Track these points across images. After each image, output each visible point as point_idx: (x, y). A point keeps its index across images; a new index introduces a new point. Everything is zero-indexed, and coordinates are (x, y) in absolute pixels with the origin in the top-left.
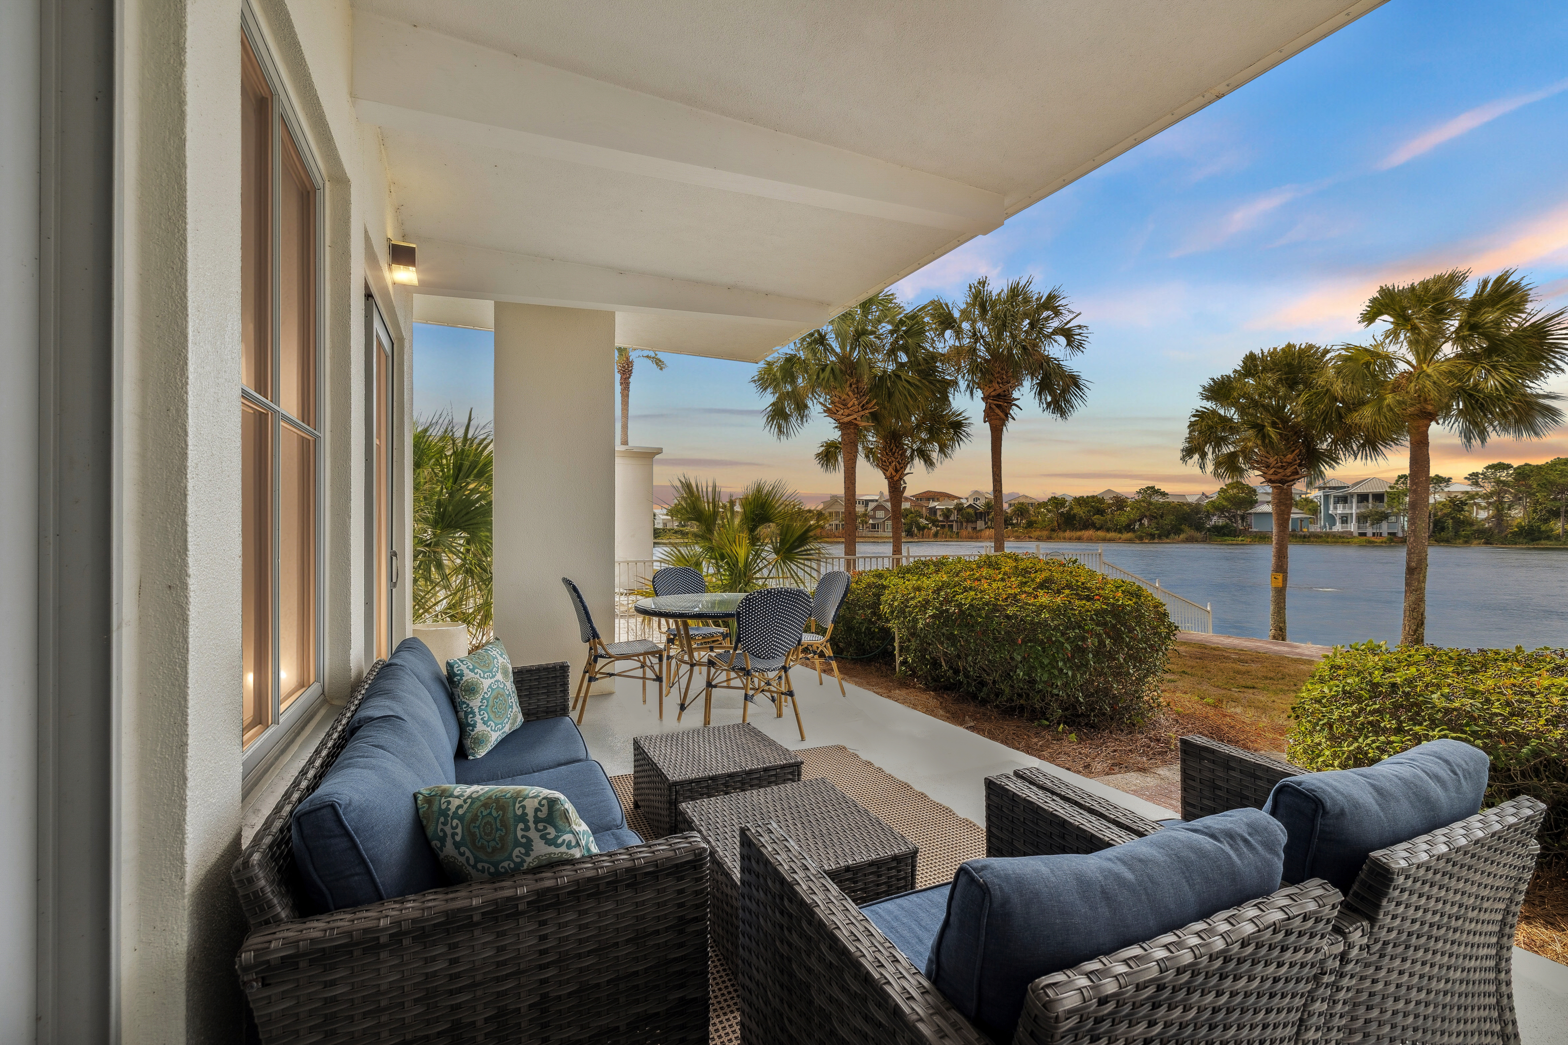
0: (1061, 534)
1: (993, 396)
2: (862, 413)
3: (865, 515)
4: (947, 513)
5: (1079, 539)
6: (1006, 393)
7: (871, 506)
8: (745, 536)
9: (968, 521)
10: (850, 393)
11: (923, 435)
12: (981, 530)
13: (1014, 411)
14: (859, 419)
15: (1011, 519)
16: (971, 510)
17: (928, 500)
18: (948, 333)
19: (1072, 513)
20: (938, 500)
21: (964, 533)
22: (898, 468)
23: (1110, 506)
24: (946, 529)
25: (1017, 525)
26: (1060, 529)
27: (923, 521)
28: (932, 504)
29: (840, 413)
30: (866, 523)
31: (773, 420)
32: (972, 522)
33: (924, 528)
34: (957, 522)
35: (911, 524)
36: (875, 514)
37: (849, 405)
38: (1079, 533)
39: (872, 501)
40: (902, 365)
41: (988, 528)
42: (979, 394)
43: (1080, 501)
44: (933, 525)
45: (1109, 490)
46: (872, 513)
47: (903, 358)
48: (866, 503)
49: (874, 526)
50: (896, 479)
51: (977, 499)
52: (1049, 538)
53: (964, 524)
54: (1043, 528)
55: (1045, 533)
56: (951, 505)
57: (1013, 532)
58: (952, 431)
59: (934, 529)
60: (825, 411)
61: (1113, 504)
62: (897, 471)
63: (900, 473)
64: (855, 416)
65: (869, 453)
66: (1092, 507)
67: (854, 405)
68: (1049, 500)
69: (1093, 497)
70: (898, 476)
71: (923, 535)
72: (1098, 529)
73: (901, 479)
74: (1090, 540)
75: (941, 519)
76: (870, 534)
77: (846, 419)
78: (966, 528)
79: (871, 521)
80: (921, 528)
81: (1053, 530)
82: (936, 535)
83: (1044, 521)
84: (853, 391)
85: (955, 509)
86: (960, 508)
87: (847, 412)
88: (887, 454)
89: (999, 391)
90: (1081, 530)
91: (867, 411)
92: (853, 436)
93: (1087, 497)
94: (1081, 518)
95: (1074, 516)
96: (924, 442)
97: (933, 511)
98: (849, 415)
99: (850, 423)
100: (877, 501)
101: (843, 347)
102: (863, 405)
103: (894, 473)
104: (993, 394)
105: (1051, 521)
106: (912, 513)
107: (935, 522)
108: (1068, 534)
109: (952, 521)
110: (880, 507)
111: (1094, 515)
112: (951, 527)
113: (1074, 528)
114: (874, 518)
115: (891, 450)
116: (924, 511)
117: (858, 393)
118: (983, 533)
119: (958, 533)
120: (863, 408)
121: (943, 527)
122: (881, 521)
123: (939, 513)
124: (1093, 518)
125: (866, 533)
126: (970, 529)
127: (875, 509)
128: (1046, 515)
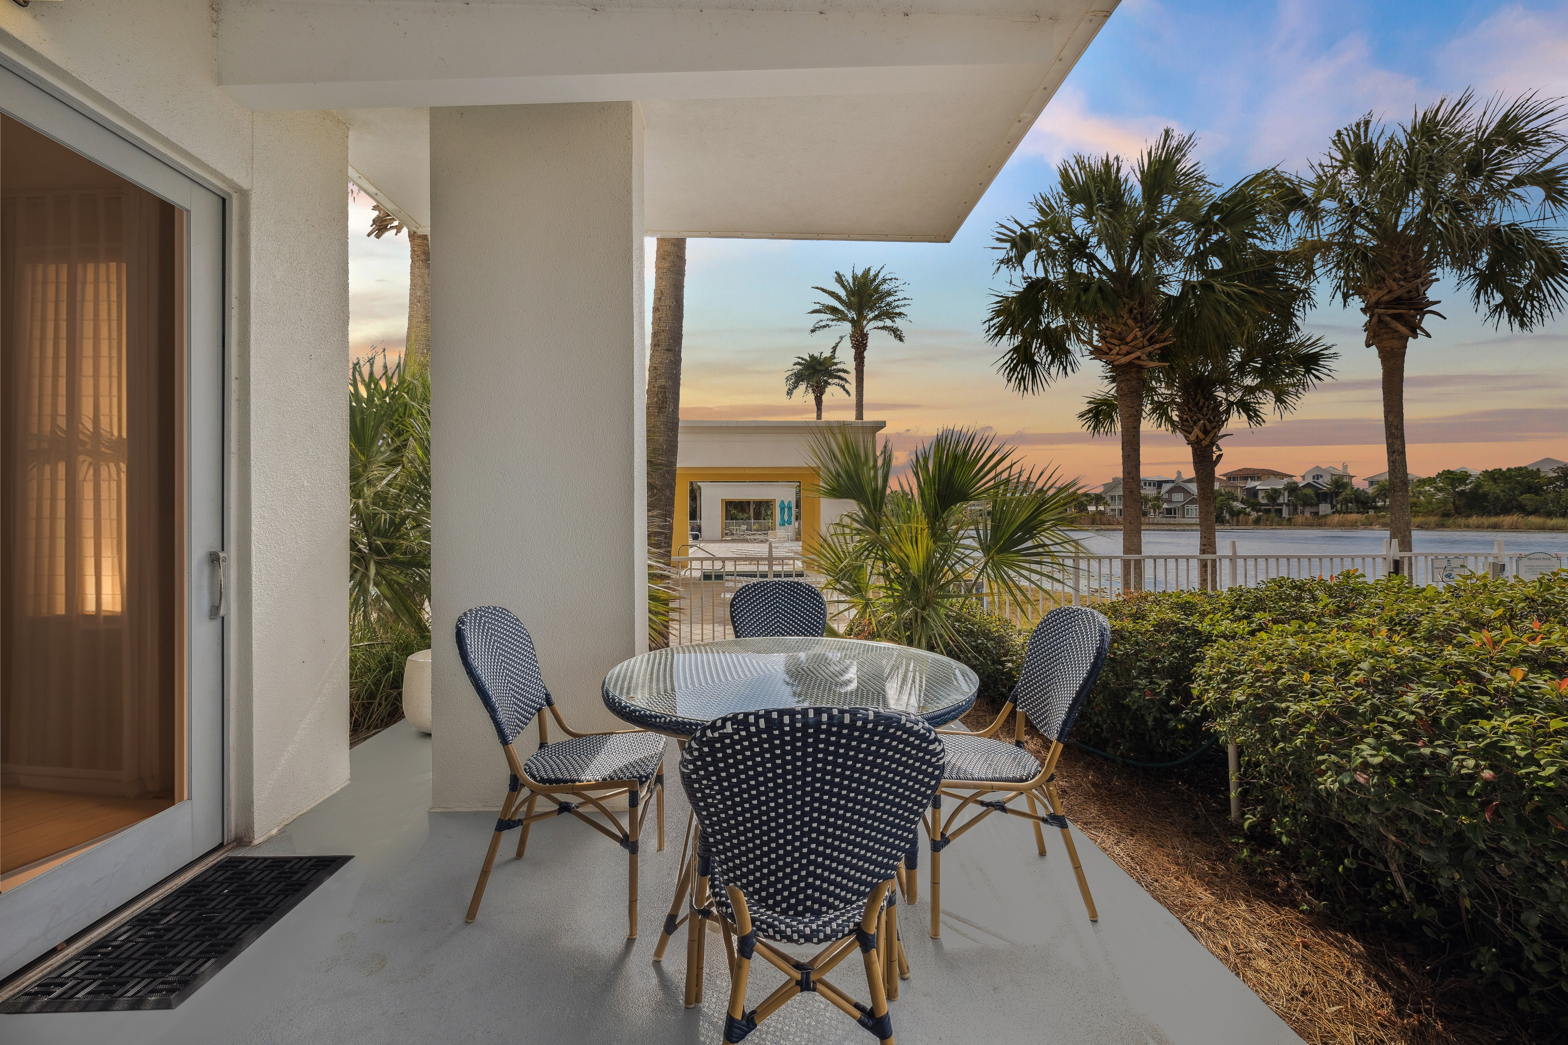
0: (1462, 521)
1: (1388, 303)
2: (1150, 349)
3: (1158, 498)
4: (1273, 495)
5: (1495, 527)
6: (1414, 294)
7: (1166, 488)
8: (921, 524)
9: (1305, 504)
10: (1130, 322)
11: (1249, 381)
12: (1325, 516)
13: (1428, 322)
14: (1144, 357)
15: (1374, 501)
16: (1309, 491)
17: (1245, 478)
18: (1295, 218)
19: (1481, 491)
20: (1259, 478)
21: (1299, 518)
22: (1209, 426)
23: (1551, 481)
24: (1273, 515)
25: (1384, 508)
26: (1459, 514)
27: (1238, 505)
28: (1250, 484)
29: (1114, 352)
30: (1159, 507)
31: (1014, 369)
32: (1311, 505)
33: (1239, 513)
34: (1287, 505)
35: (1221, 509)
36: (1170, 497)
37: (1129, 339)
38: (1493, 520)
39: (1167, 482)
40: (1215, 273)
41: (1337, 512)
42: (1357, 303)
43: (1494, 476)
44: (1253, 509)
45: (1548, 459)
46: (1166, 496)
47: (1216, 264)
48: (1159, 484)
49: (1169, 511)
50: (1204, 443)
51: (1318, 477)
52: (1441, 526)
53: (1300, 508)
54: (1429, 513)
55: (1433, 519)
56: (1280, 485)
57: (1378, 517)
58: (1301, 370)
59: (1254, 515)
60: (1091, 353)
61: (1557, 479)
62: (1206, 432)
63: (1212, 434)
64: (1138, 354)
65: (1160, 409)
66: (1518, 483)
67: (1135, 338)
68: (1439, 475)
69: (1520, 469)
70: (1208, 440)
71: (1238, 521)
72: (1530, 514)
73: (1213, 443)
74: (1514, 528)
75: (1264, 501)
76: (1164, 521)
77: (1124, 360)
78: (1303, 513)
79: (1165, 506)
80: (1235, 514)
81: (1446, 515)
82: (1257, 522)
83: (1431, 503)
84: (1135, 319)
85: (1285, 489)
86: (1292, 489)
87: (1125, 348)
88: (1190, 410)
89: (1398, 292)
90: (1497, 514)
91: (1158, 346)
92: (1134, 382)
93: (1509, 470)
94: (1497, 498)
95: (1485, 496)
96: (1250, 390)
97: (1254, 492)
98: (1128, 353)
99: (1130, 364)
100: (1173, 481)
101: (1118, 260)
102: (1151, 338)
103: (1201, 436)
104: (1386, 298)
105: (1444, 502)
106: (1221, 495)
107: (1255, 506)
108: (1474, 520)
109: (1281, 505)
110: (1177, 488)
111: (1522, 493)
112: (1280, 512)
113: (1485, 511)
114: (1169, 501)
115: (1197, 404)
116: (1239, 494)
117: (1142, 321)
118: (1329, 520)
119: (1289, 520)
120: (1152, 341)
121: (1267, 511)
122: (1179, 505)
123: (1261, 495)
124: (1520, 499)
125: (1159, 519)
126: (1307, 514)
127: (1170, 492)
128: (1433, 495)
